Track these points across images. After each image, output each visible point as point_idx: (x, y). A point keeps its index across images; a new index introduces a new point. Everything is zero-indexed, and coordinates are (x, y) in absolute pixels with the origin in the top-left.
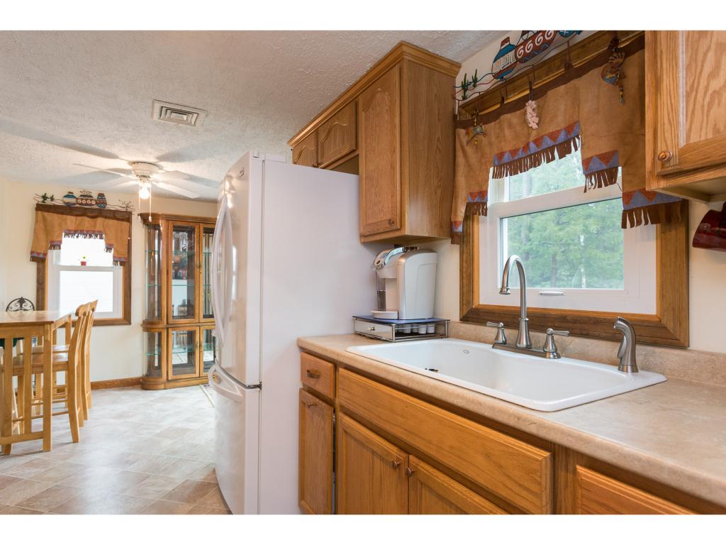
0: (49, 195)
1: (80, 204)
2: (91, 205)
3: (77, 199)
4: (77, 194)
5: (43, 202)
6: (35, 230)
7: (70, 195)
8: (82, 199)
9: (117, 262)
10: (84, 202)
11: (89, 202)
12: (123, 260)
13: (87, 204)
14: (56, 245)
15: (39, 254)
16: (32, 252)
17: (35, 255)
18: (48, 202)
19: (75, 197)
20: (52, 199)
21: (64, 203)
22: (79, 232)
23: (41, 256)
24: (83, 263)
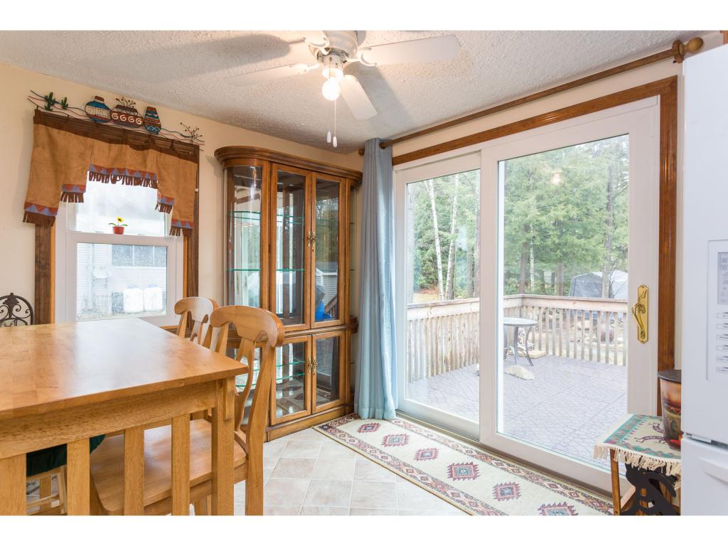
0: (58, 97)
1: (115, 121)
2: (135, 125)
3: (111, 112)
4: (111, 102)
5: (48, 108)
6: (33, 161)
7: (97, 103)
8: (119, 114)
9: (179, 229)
10: (123, 118)
11: (131, 119)
12: (188, 227)
13: (127, 123)
14: (75, 195)
15: (41, 208)
16: (27, 205)
17: (34, 210)
18: (57, 110)
19: (107, 108)
20: (64, 105)
21: (88, 115)
22: (115, 172)
23: (46, 213)
24: (119, 230)
